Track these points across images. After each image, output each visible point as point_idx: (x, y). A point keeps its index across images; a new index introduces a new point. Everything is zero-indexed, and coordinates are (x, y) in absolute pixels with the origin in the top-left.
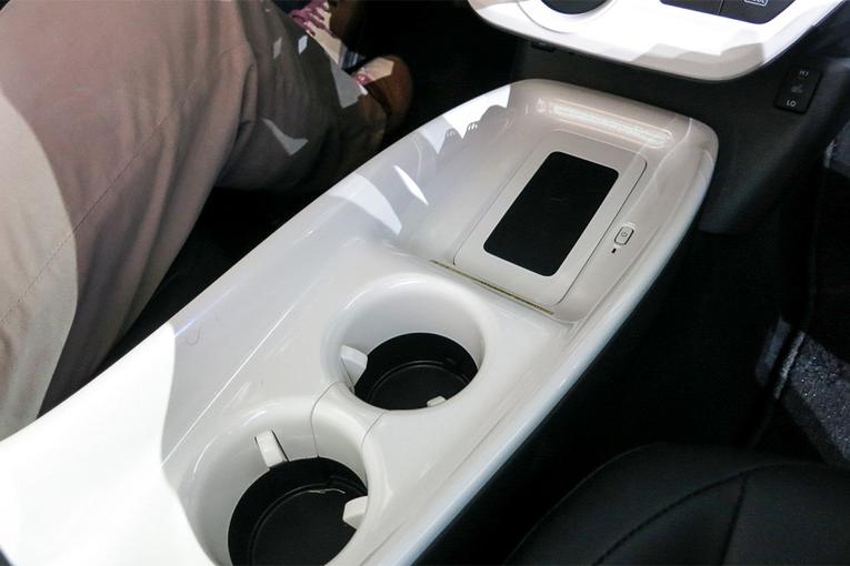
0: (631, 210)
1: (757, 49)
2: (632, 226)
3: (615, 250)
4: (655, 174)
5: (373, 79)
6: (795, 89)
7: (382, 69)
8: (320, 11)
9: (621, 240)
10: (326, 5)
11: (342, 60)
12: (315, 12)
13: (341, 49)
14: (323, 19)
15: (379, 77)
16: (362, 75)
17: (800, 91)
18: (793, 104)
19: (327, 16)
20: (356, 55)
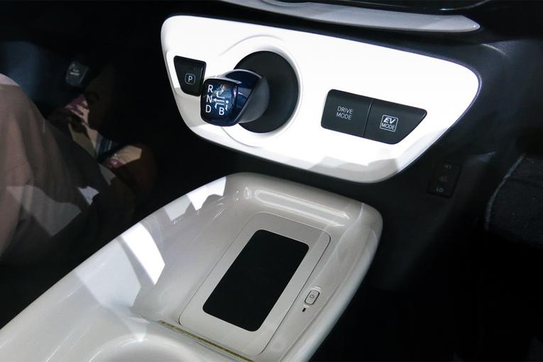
0: (319, 276)
1: (392, 162)
2: (318, 289)
3: (305, 309)
4: (337, 247)
5: (124, 163)
6: (442, 179)
7: (131, 154)
8: (80, 108)
9: (310, 301)
10: (85, 103)
11: (99, 145)
12: (76, 109)
13: (98, 137)
14: (82, 114)
15: (129, 161)
16: (115, 160)
17: (446, 181)
18: (441, 190)
19: (86, 112)
20: (111, 142)
